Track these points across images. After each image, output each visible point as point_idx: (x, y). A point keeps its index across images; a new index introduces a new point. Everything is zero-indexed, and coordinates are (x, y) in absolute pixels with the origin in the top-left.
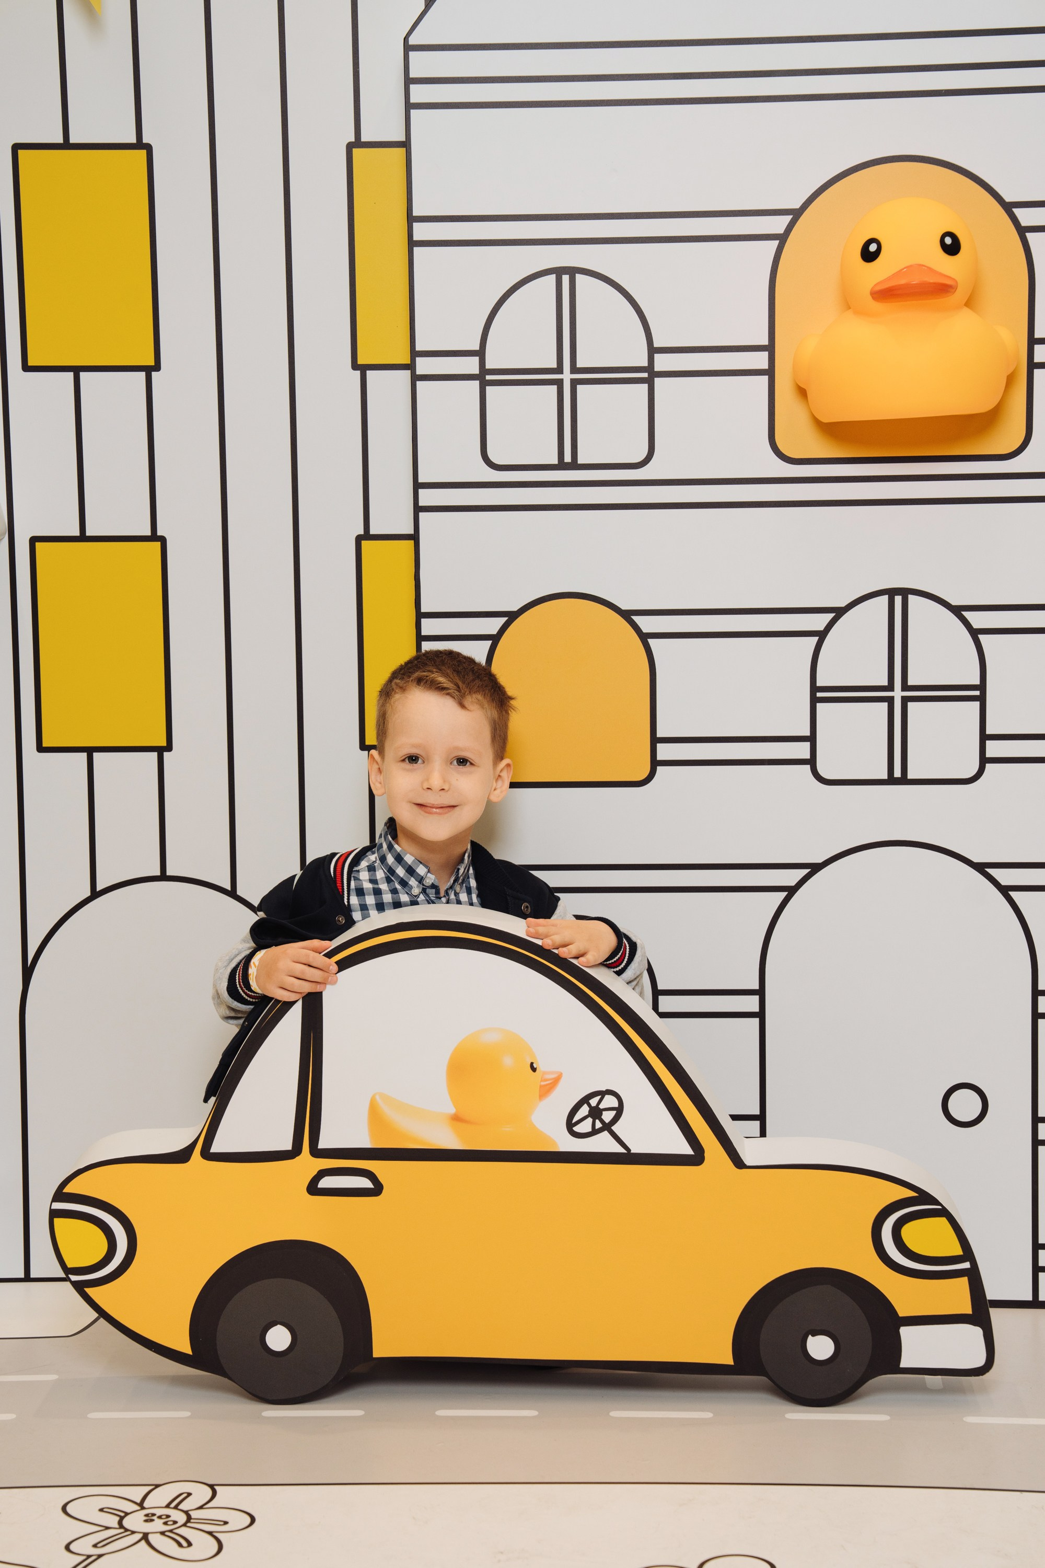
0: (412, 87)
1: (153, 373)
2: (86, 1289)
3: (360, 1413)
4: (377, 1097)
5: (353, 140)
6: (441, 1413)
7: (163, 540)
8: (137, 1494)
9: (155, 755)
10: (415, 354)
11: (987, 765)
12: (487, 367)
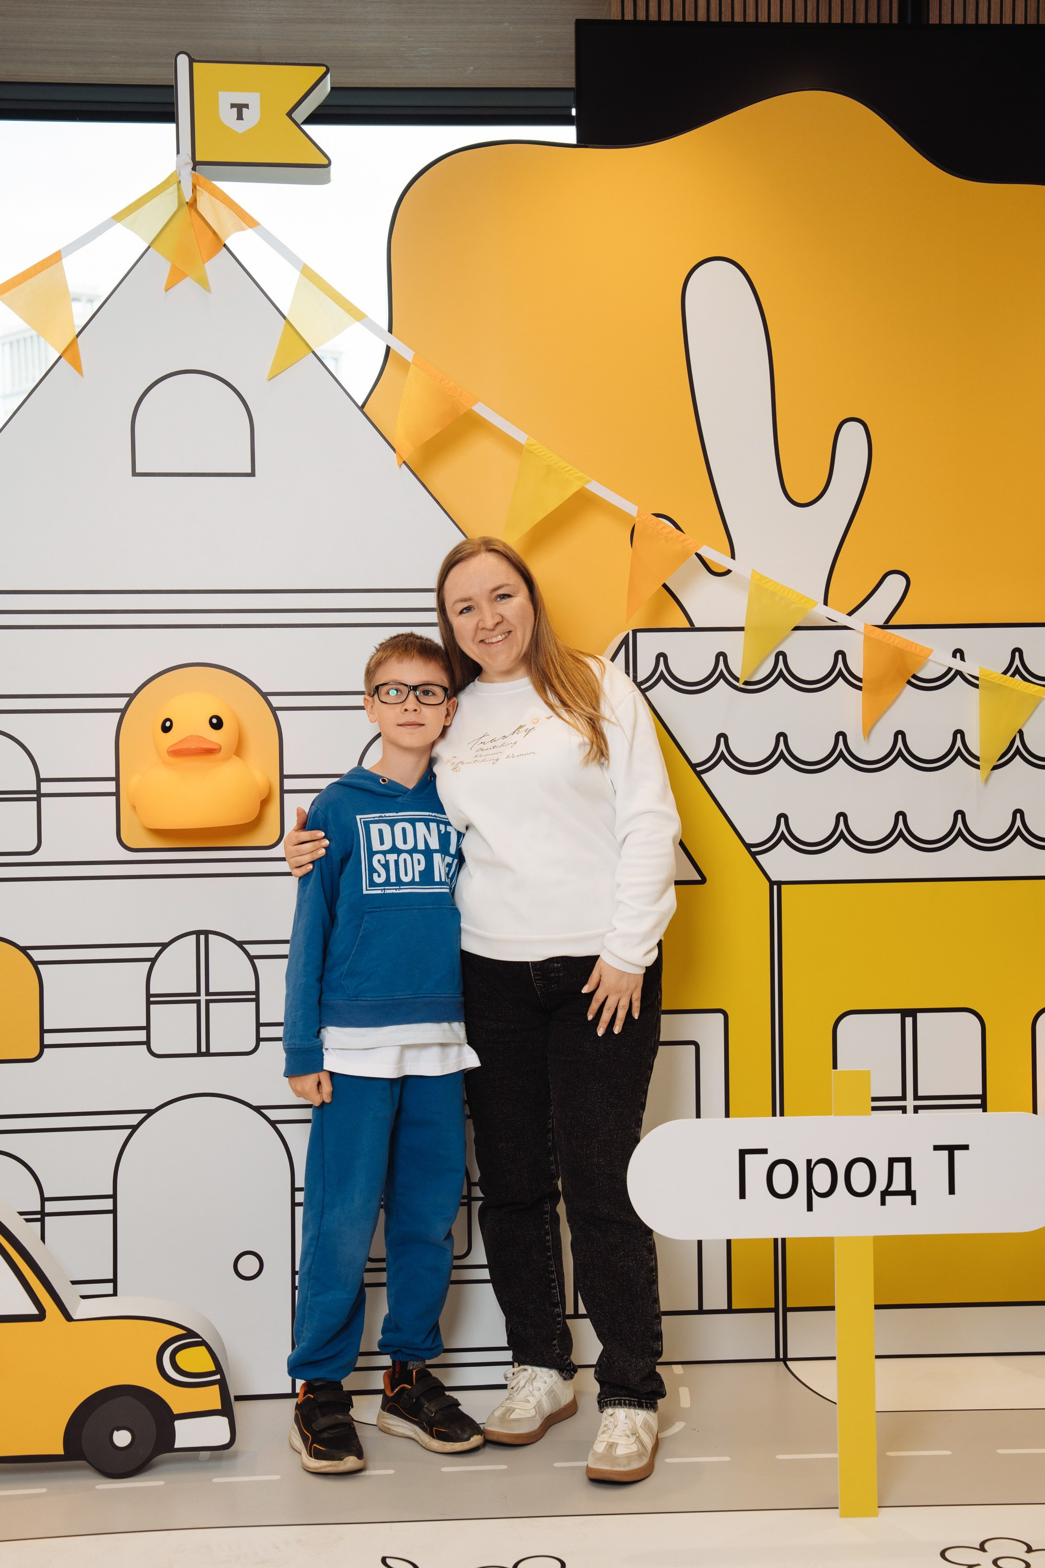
11: (260, 1043)
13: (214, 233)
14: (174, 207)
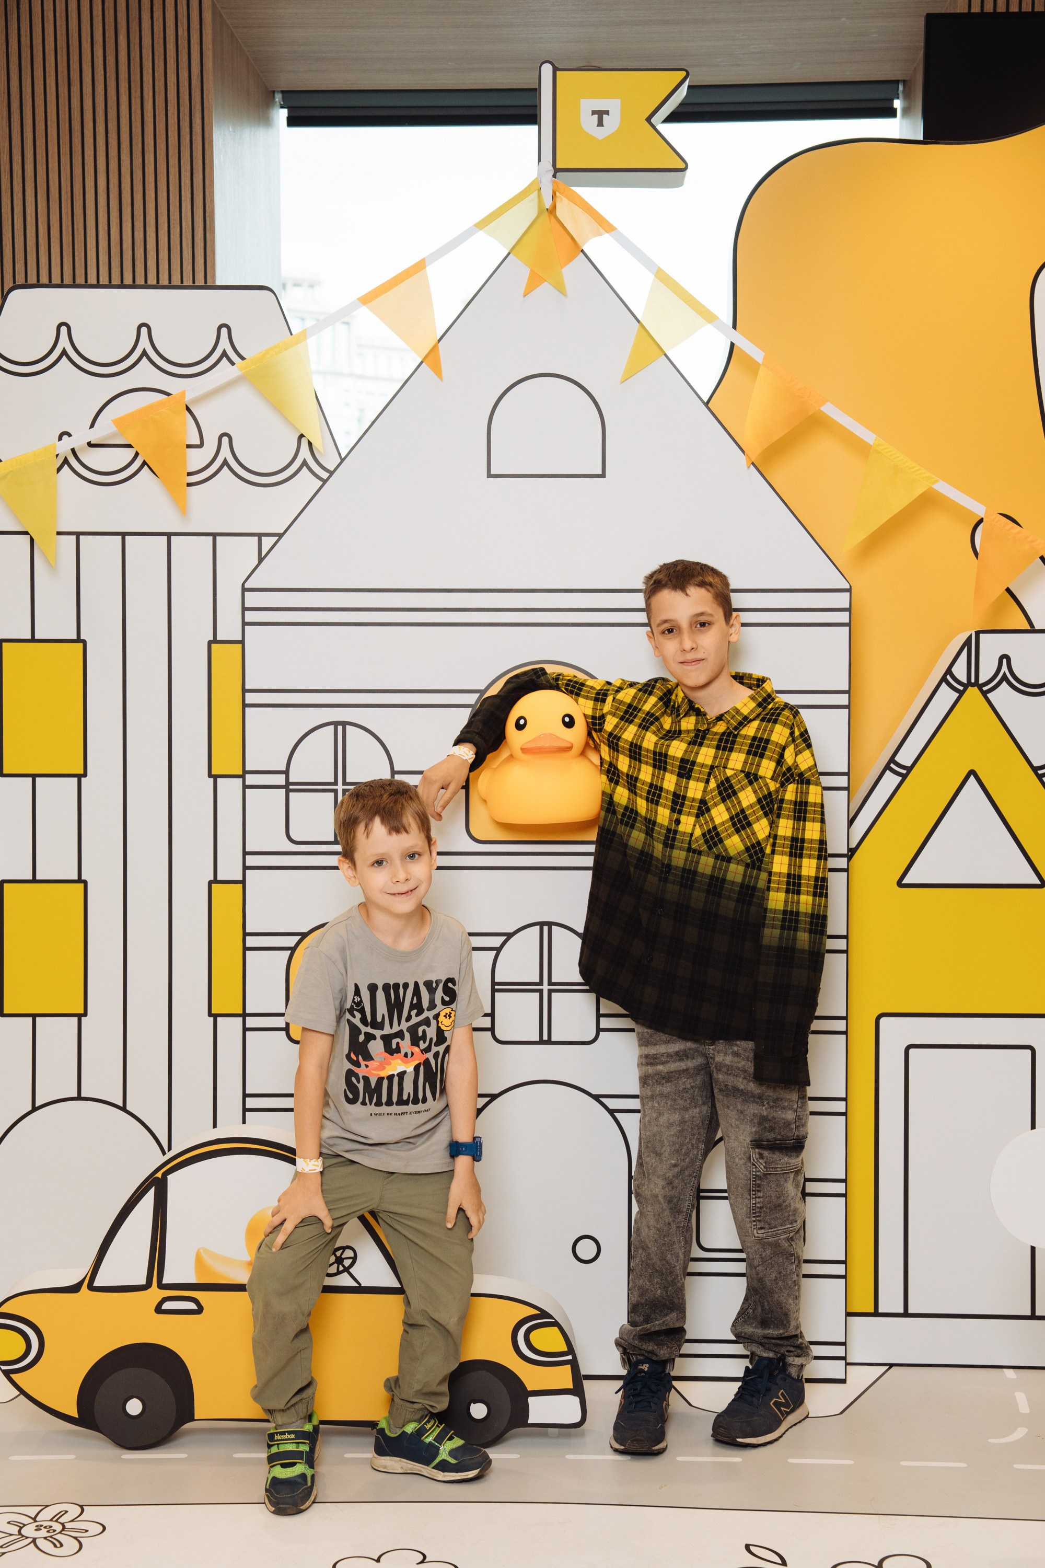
0: (246, 612)
1: (83, 779)
2: (11, 1375)
3: (184, 1456)
4: (201, 1251)
5: (212, 639)
6: (236, 1456)
7: (85, 883)
8: (32, 1512)
9: (76, 1019)
10: (245, 772)
11: (601, 1033)
12: (291, 780)
13: (573, 238)
14: (534, 214)
